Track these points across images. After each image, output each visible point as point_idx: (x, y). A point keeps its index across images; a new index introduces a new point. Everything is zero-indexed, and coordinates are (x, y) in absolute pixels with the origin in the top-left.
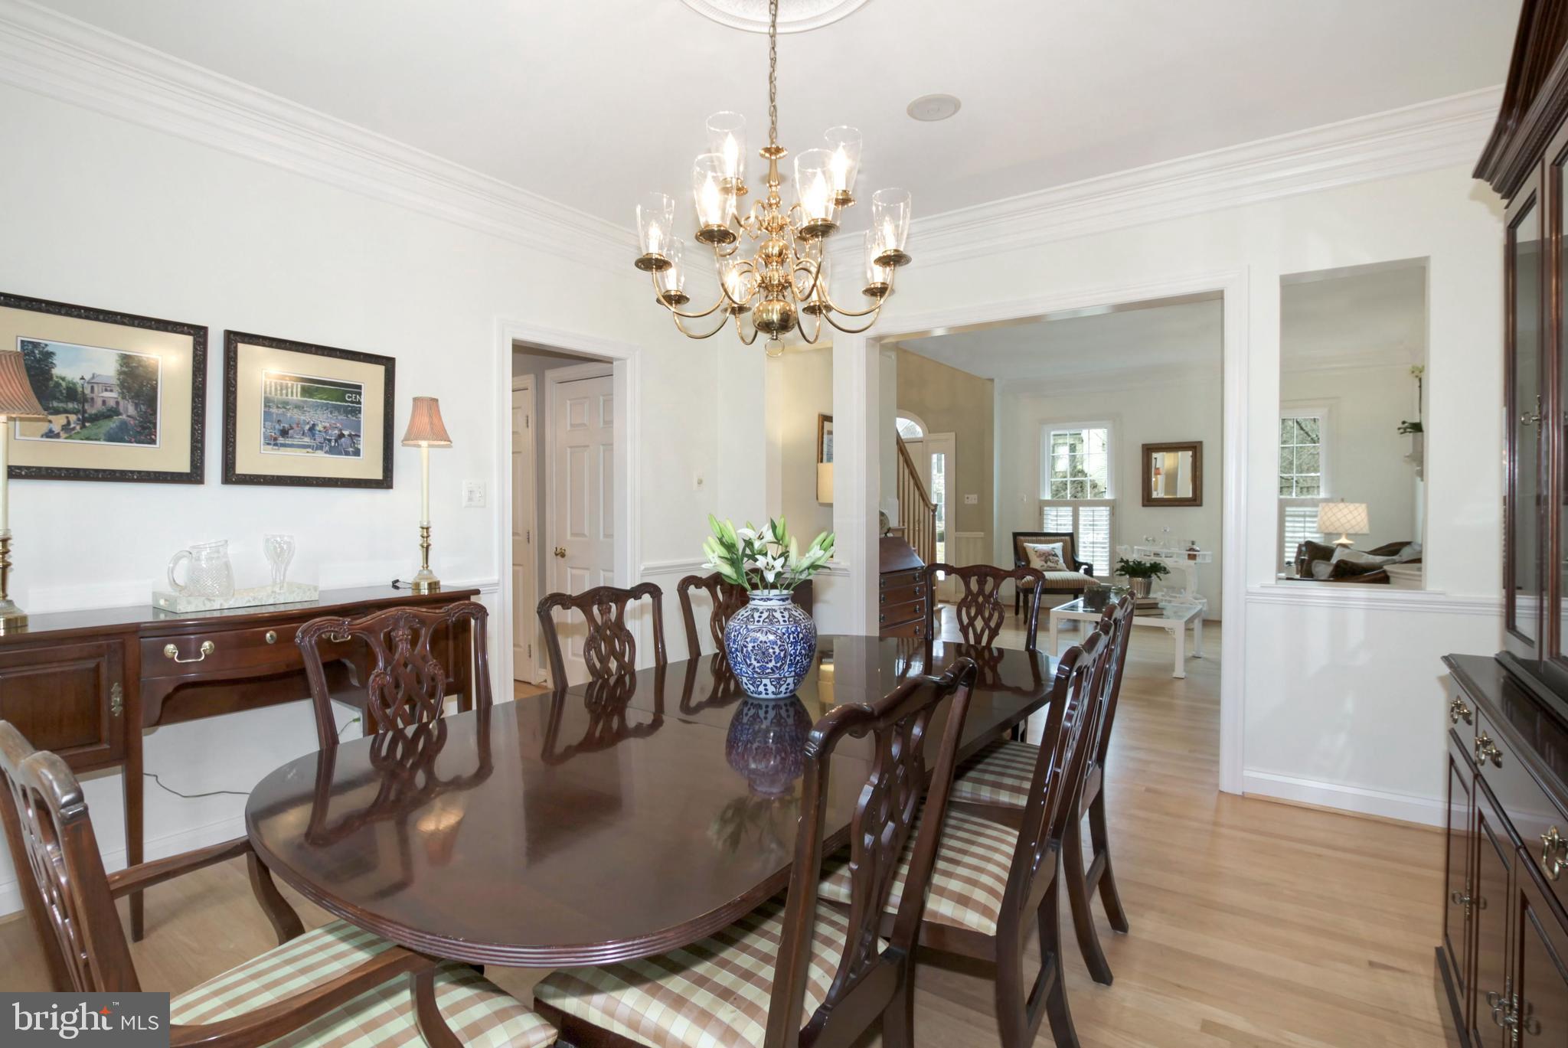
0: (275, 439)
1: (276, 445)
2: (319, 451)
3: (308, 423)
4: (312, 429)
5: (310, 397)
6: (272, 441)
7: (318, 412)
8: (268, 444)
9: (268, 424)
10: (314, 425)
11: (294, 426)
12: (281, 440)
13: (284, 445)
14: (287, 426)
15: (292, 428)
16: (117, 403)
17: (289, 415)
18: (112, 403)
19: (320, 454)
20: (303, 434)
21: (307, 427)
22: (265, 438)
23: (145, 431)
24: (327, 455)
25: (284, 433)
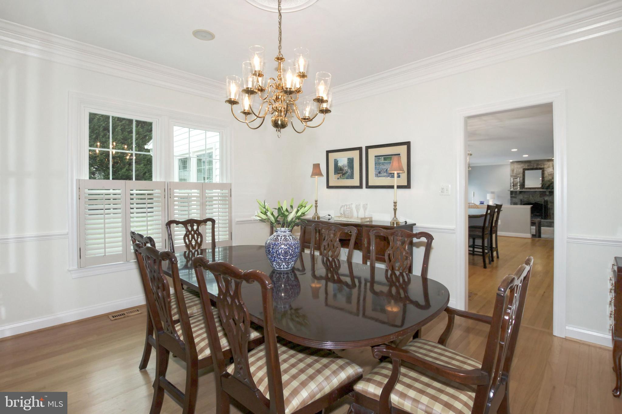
0: (377, 175)
1: (378, 176)
2: (389, 177)
3: (385, 169)
4: (386, 170)
5: (386, 161)
6: (377, 176)
7: (388, 165)
8: (376, 176)
9: (376, 170)
10: (387, 169)
11: (382, 170)
12: (379, 175)
13: (380, 176)
14: (380, 170)
15: (381, 171)
16: (347, 170)
17: (381, 167)
18: (346, 170)
19: (389, 178)
20: (384, 172)
21: (385, 170)
22: (375, 175)
23: (352, 177)
24: (391, 178)
25: (380, 173)
